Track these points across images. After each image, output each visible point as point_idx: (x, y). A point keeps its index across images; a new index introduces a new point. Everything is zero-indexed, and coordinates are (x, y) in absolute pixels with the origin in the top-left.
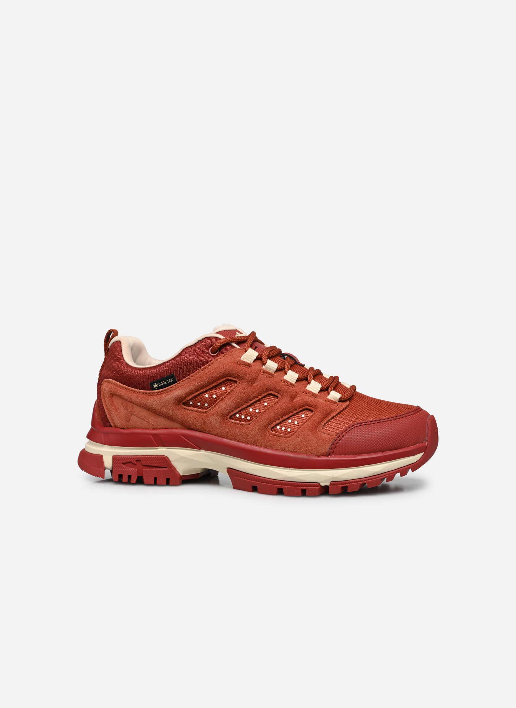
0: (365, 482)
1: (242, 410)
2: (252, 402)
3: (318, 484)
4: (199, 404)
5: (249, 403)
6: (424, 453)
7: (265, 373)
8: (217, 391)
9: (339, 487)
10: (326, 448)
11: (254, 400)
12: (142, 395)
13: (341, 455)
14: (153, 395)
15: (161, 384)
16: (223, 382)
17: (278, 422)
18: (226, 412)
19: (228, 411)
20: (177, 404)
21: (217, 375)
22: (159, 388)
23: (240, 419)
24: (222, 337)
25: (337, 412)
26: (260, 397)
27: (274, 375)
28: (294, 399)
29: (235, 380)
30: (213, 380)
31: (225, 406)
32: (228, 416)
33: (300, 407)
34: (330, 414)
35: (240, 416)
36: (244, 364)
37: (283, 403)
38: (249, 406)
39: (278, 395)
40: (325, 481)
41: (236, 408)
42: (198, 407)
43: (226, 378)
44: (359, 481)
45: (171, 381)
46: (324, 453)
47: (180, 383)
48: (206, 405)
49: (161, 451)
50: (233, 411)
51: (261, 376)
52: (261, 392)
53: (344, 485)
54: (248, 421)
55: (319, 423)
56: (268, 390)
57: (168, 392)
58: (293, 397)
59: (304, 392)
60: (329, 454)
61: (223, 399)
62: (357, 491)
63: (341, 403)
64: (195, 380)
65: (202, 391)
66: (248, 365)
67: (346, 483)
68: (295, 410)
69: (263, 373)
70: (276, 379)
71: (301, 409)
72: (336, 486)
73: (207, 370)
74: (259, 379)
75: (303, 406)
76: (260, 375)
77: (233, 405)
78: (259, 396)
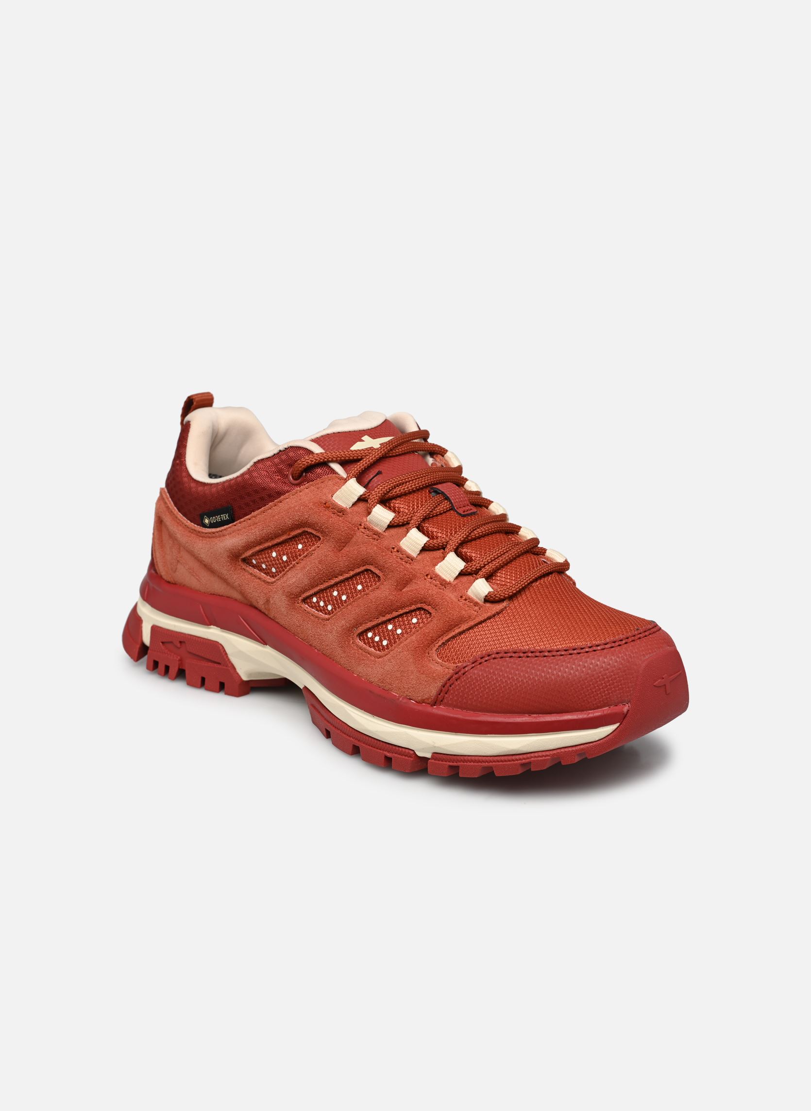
0: (491, 764)
1: (321, 591)
2: (337, 580)
3: (412, 752)
4: (264, 566)
5: (333, 582)
6: (617, 725)
7: (367, 530)
8: (288, 547)
9: (444, 764)
10: (432, 691)
11: (341, 578)
12: (190, 532)
13: (454, 707)
14: (202, 537)
15: (214, 520)
16: (300, 535)
17: (370, 625)
18: (296, 590)
19: (298, 590)
20: (232, 560)
21: (289, 522)
22: (212, 526)
23: (316, 606)
24: (317, 449)
25: (472, 623)
26: (352, 573)
27: (382, 536)
28: (404, 587)
29: (318, 534)
30: (281, 529)
31: (294, 580)
32: (300, 598)
33: (411, 604)
34: (457, 625)
35: (318, 602)
36: (335, 509)
37: (384, 592)
38: (332, 587)
39: (380, 575)
40: (423, 750)
41: (313, 587)
42: (261, 570)
43: (303, 529)
44: (479, 761)
45: (225, 518)
46: (428, 699)
47: (238, 525)
48: (274, 570)
49: (213, 633)
50: (305, 591)
51: (360, 536)
52: (353, 564)
53: (455, 764)
54: (329, 613)
55: (433, 641)
56: (365, 562)
57: (220, 537)
58: (403, 583)
59: (427, 575)
60: (435, 703)
61: (294, 566)
62: (475, 778)
63: (488, 605)
64: (256, 523)
65: (267, 545)
66: (341, 511)
67: (457, 761)
68: (402, 608)
69: (363, 530)
70: (386, 543)
71: (413, 607)
72: (440, 762)
73: (276, 509)
74: (354, 540)
75: (416, 603)
76: (358, 534)
77: (306, 581)
78: (349, 571)
